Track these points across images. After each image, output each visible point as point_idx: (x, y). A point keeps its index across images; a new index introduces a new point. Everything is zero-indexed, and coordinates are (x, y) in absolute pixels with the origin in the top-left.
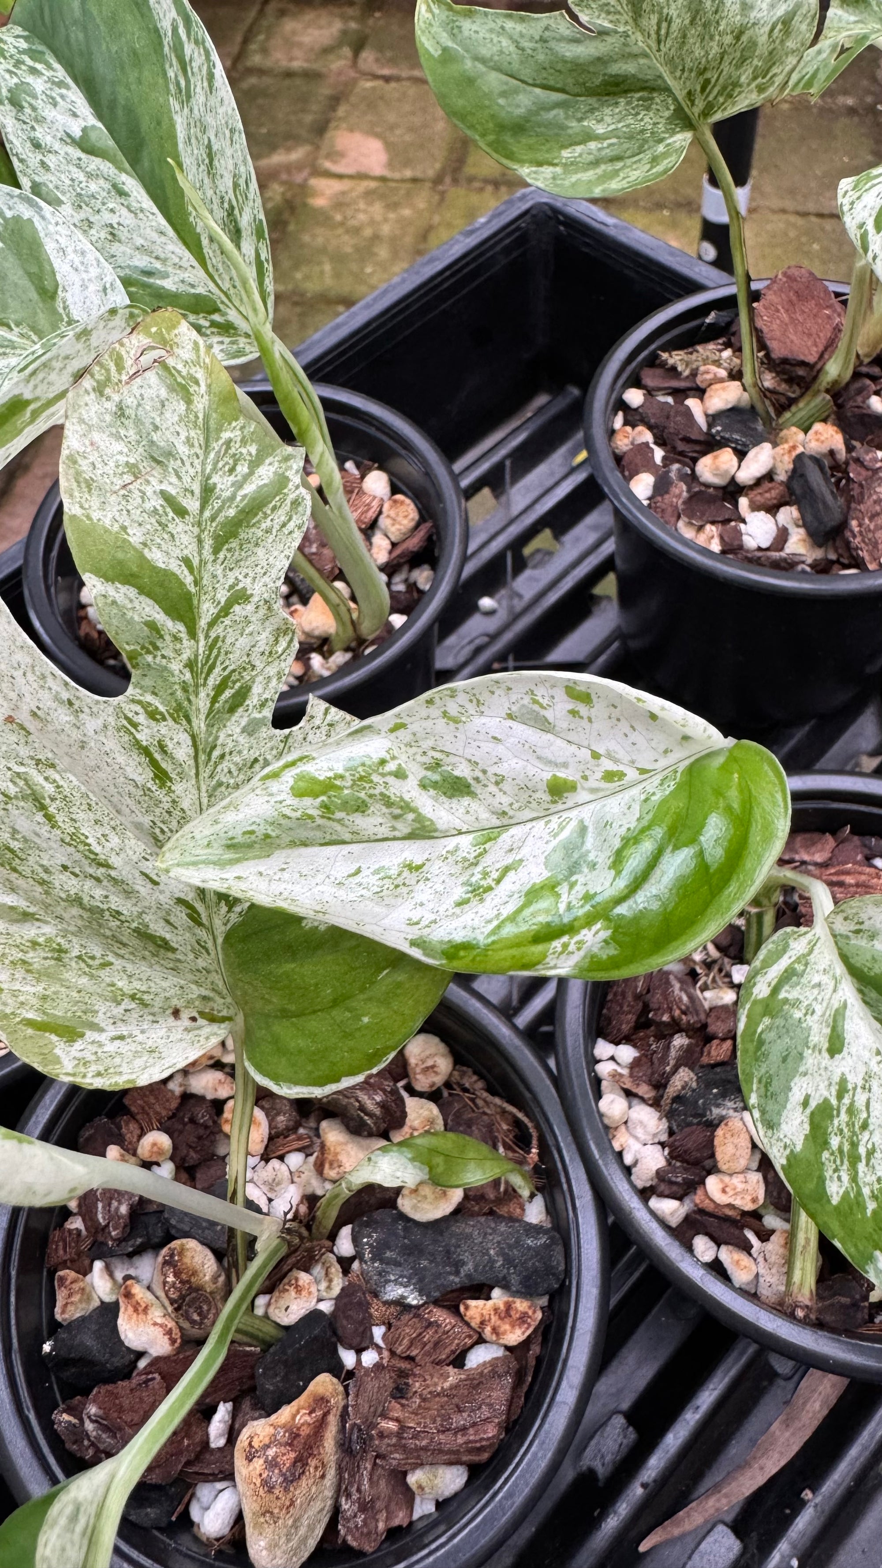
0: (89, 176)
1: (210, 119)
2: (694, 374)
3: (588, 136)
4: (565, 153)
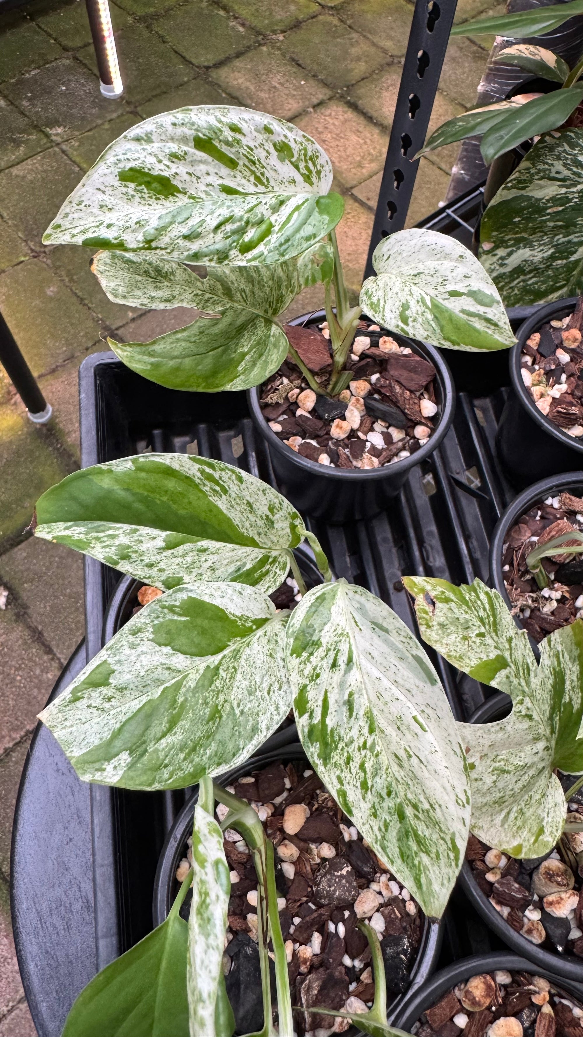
0: (184, 556)
1: (245, 493)
2: (286, 398)
3: (244, 355)
4: (240, 368)
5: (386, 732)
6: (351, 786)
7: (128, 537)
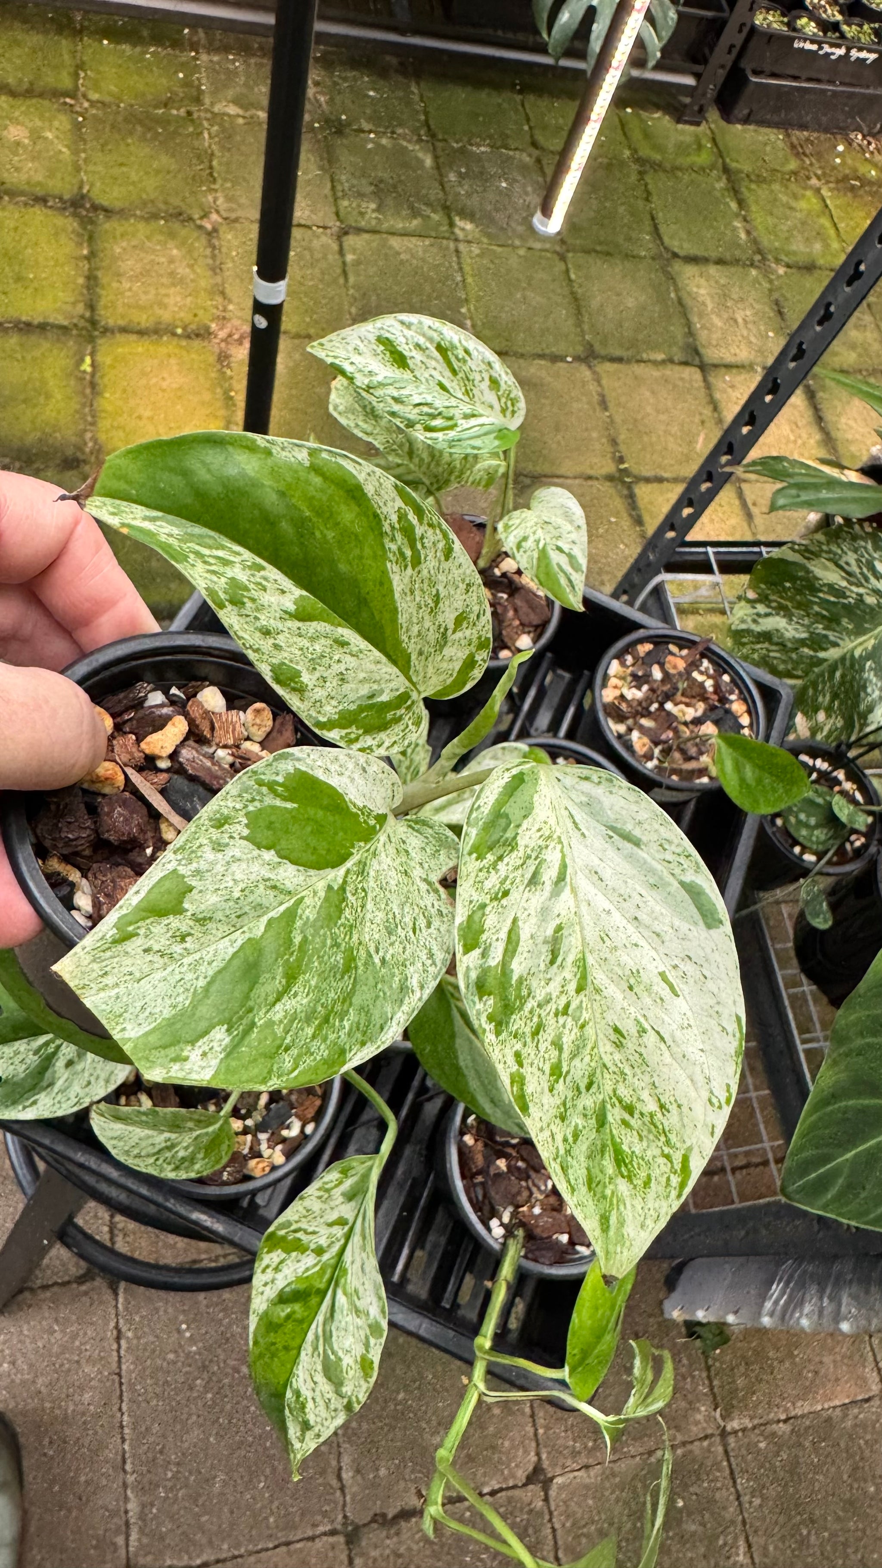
0: (313, 639)
1: (442, 577)
5: (605, 993)
6: (535, 1070)
7: (249, 572)
